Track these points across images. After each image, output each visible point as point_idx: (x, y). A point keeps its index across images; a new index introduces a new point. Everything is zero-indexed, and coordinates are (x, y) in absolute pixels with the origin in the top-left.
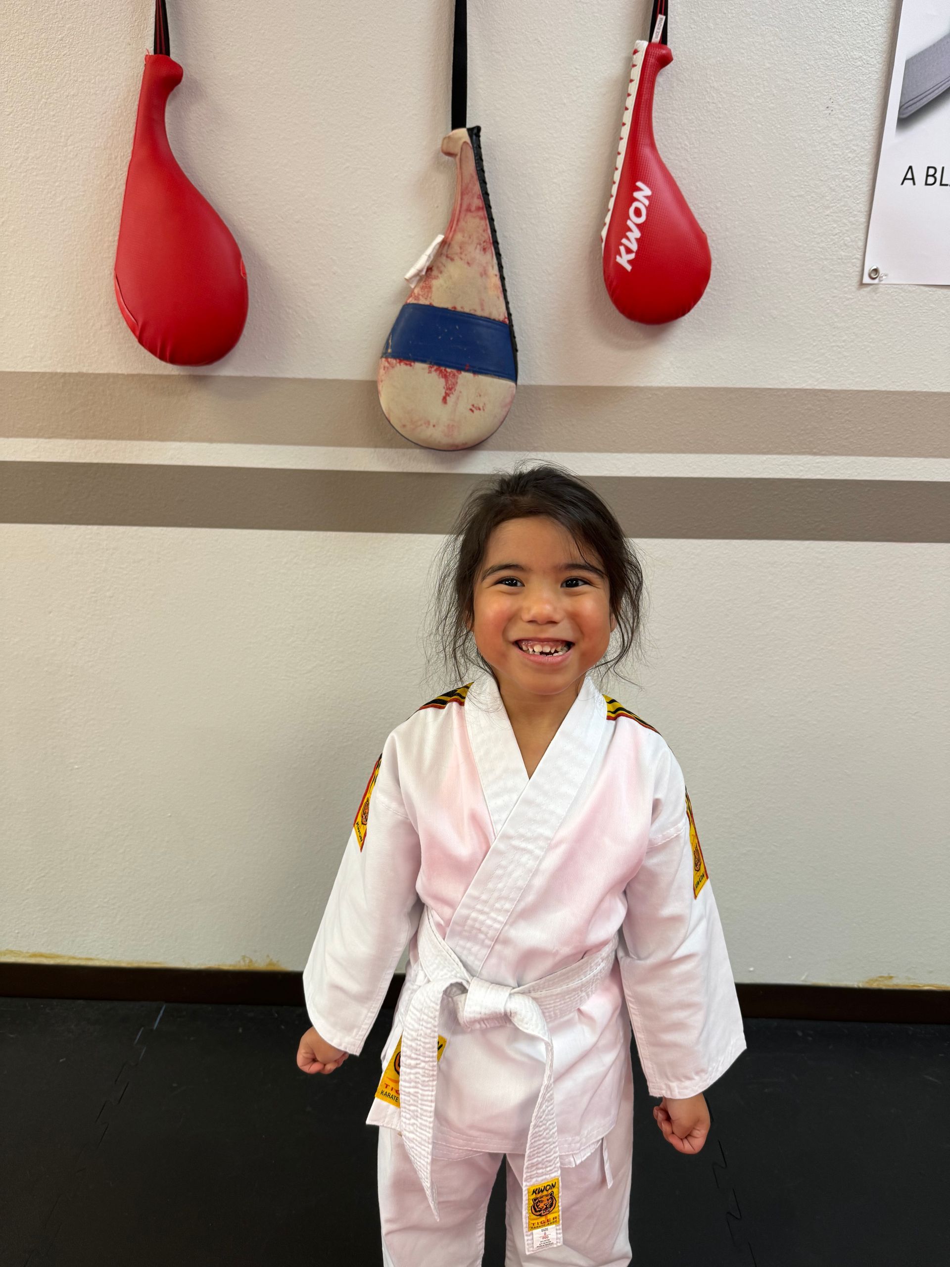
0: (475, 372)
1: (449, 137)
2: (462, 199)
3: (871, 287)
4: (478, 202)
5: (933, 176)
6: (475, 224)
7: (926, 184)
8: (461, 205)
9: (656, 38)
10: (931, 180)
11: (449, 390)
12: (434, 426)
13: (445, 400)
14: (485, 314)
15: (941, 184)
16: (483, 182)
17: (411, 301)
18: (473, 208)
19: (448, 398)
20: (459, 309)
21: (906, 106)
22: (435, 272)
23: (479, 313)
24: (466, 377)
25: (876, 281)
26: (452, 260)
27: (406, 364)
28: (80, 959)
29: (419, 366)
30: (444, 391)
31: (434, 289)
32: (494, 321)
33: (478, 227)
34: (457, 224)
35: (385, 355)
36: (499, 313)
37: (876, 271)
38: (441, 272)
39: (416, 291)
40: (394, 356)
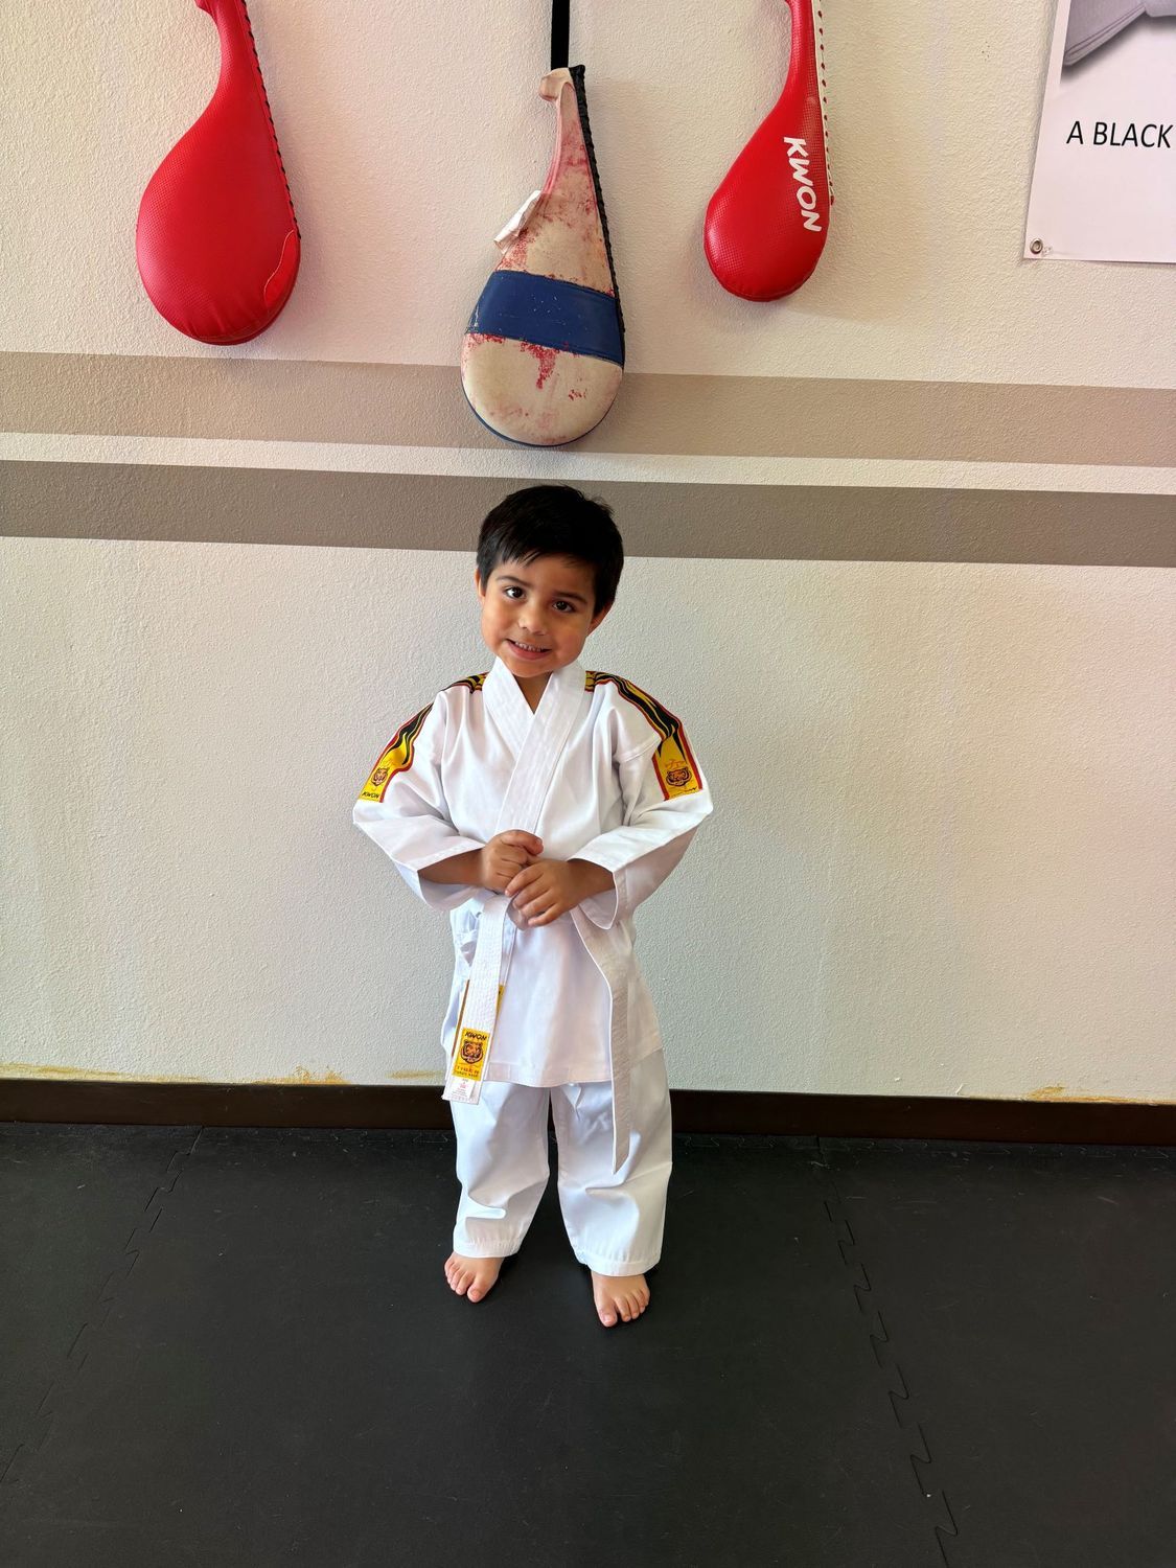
0: (576, 352)
1: (548, 77)
2: (563, 150)
3: (1034, 262)
4: (581, 154)
5: (1103, 133)
6: (579, 179)
7: (1095, 143)
8: (561, 157)
10: (1100, 138)
11: (546, 373)
12: (527, 415)
13: (539, 384)
14: (589, 284)
15: (1112, 144)
16: (587, 131)
17: (503, 265)
18: (575, 162)
19: (543, 381)
20: (558, 277)
21: (1073, 50)
22: (530, 236)
23: (581, 283)
24: (564, 359)
25: (1039, 256)
26: (551, 220)
27: (496, 341)
28: (100, 1073)
29: (510, 342)
30: (539, 373)
31: (528, 254)
32: (599, 293)
33: (581, 183)
34: (556, 180)
35: (471, 330)
36: (604, 286)
37: (1038, 243)
38: (537, 235)
39: (507, 257)
40: (481, 330)
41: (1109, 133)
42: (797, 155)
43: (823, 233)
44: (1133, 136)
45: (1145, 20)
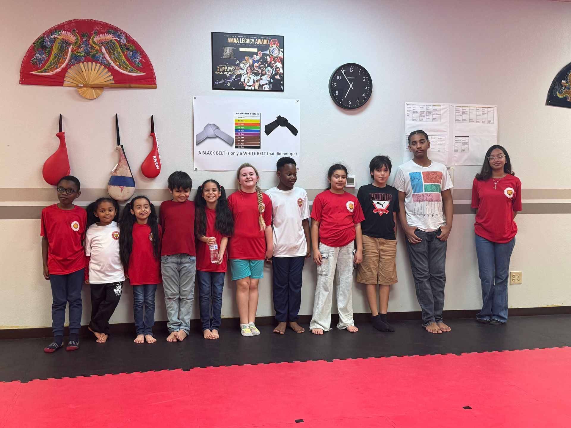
0: (127, 186)
1: (117, 147)
2: (121, 157)
6: (124, 161)
7: (203, 154)
11: (122, 190)
14: (128, 176)
16: (124, 154)
17: (113, 175)
21: (198, 142)
22: (117, 170)
25: (196, 170)
26: (120, 168)
27: (113, 186)
29: (116, 186)
31: (117, 173)
34: (120, 162)
35: (109, 185)
41: (205, 153)
42: (155, 158)
43: (160, 169)
44: (208, 153)
45: (208, 137)
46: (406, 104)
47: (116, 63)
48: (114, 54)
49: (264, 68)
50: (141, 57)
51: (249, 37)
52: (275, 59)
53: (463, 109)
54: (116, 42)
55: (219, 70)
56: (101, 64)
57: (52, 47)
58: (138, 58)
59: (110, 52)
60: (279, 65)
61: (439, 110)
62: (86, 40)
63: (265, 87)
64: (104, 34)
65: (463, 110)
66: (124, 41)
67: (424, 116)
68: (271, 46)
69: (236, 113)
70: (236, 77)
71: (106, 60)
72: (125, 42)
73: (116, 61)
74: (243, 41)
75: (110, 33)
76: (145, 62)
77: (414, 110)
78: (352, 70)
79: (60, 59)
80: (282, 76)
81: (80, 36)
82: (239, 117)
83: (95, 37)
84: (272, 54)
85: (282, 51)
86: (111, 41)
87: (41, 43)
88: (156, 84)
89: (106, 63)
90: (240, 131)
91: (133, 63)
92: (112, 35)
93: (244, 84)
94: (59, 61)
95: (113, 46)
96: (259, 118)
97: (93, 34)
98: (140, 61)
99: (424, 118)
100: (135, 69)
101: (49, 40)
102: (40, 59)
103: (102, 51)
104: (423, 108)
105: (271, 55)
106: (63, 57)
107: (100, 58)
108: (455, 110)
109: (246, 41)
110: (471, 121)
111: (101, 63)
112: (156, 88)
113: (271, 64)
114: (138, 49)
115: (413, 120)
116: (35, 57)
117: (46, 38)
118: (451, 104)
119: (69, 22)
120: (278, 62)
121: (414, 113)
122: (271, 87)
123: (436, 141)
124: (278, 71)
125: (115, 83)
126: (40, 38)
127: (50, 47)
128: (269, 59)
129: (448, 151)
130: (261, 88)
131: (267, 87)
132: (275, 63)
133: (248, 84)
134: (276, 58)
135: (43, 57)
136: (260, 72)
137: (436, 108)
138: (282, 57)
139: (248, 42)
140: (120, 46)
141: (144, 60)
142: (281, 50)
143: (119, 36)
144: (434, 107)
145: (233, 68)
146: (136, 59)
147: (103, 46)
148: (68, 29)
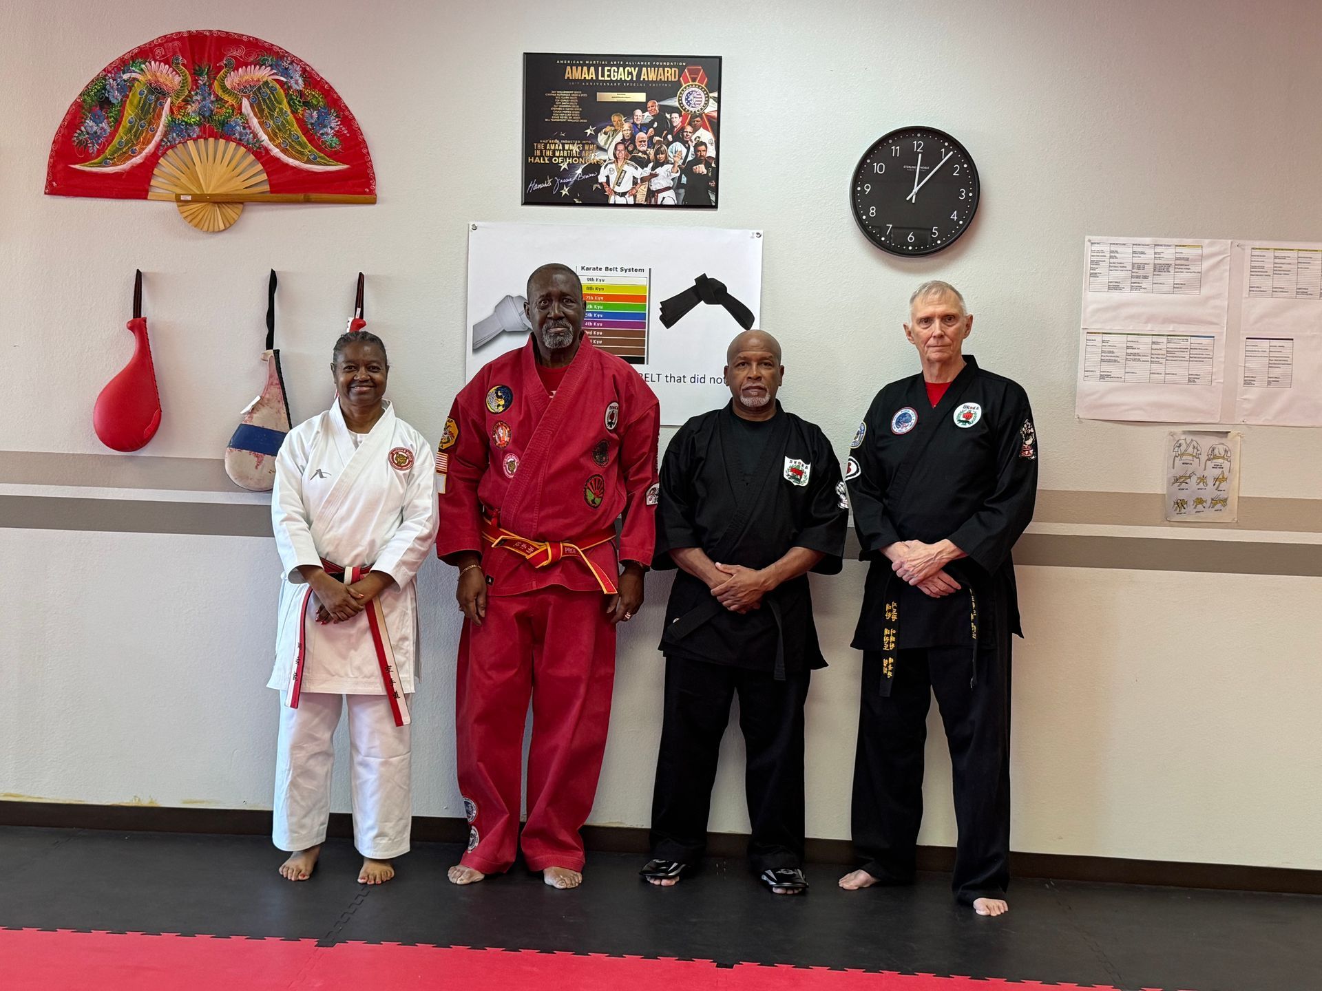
1: (264, 353)
2: (269, 380)
4: (277, 382)
6: (276, 391)
8: (269, 382)
9: (357, 317)
11: (259, 463)
12: (251, 479)
13: (256, 468)
14: (278, 430)
16: (279, 373)
17: (243, 423)
18: (274, 385)
19: (258, 466)
20: (265, 427)
21: (476, 343)
22: (255, 411)
23: (275, 429)
24: (267, 458)
26: (263, 406)
27: (239, 450)
29: (246, 451)
30: (256, 463)
31: (254, 418)
34: (265, 391)
35: (229, 446)
38: (258, 411)
39: (246, 419)
40: (233, 447)
45: (504, 332)
46: (1089, 241)
47: (274, 141)
48: (272, 116)
49: (661, 146)
50: (339, 123)
51: (624, 63)
52: (695, 120)
53: (1276, 257)
54: (278, 86)
55: (538, 152)
56: (239, 142)
57: (123, 104)
58: (331, 128)
59: (262, 111)
60: (706, 135)
61: (1195, 260)
62: (204, 84)
63: (664, 198)
64: (249, 67)
65: (1277, 261)
66: (297, 83)
67: (1146, 277)
68: (684, 86)
69: (583, 268)
70: (585, 172)
71: (251, 133)
72: (300, 85)
73: (275, 134)
74: (606, 73)
75: (264, 64)
76: (348, 135)
77: (1112, 260)
78: (918, 146)
79: (142, 131)
80: (713, 165)
81: (191, 74)
82: (589, 279)
83: (226, 75)
84: (687, 107)
85: (714, 98)
86: (266, 83)
87: (99, 94)
88: (372, 192)
89: (251, 141)
90: (590, 315)
91: (319, 138)
92: (269, 68)
93: (607, 189)
94: (139, 138)
95: (269, 98)
96: (645, 282)
97: (220, 68)
98: (338, 134)
99: (1146, 283)
100: (322, 155)
101: (118, 85)
102: (96, 132)
103: (243, 110)
104: (1143, 253)
105: (684, 110)
106: (149, 126)
107: (238, 128)
108: (1248, 258)
109: (616, 74)
110: (1302, 292)
111: (240, 140)
112: (373, 202)
113: (683, 135)
114: (333, 101)
115: (1109, 288)
116: (83, 128)
117: (111, 80)
118: (1237, 242)
119: (167, 39)
120: (701, 129)
121: (1112, 267)
122: (682, 198)
123: (1183, 350)
124: (703, 153)
125: (272, 192)
126: (97, 80)
127: (118, 103)
128: (677, 120)
129: (1222, 381)
130: (653, 200)
131: (669, 197)
132: (695, 131)
133: (617, 189)
134: (697, 117)
135: (102, 128)
136: (652, 156)
137: (1186, 252)
138: (715, 114)
139: (619, 77)
140: (287, 95)
141: (346, 132)
142: (711, 95)
143: (285, 72)
144: (1179, 250)
145: (579, 148)
146: (325, 129)
147: (245, 96)
148: (163, 56)
